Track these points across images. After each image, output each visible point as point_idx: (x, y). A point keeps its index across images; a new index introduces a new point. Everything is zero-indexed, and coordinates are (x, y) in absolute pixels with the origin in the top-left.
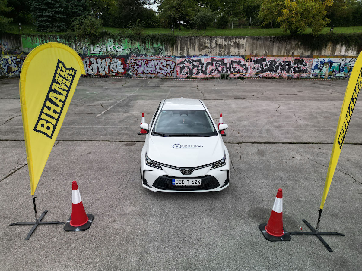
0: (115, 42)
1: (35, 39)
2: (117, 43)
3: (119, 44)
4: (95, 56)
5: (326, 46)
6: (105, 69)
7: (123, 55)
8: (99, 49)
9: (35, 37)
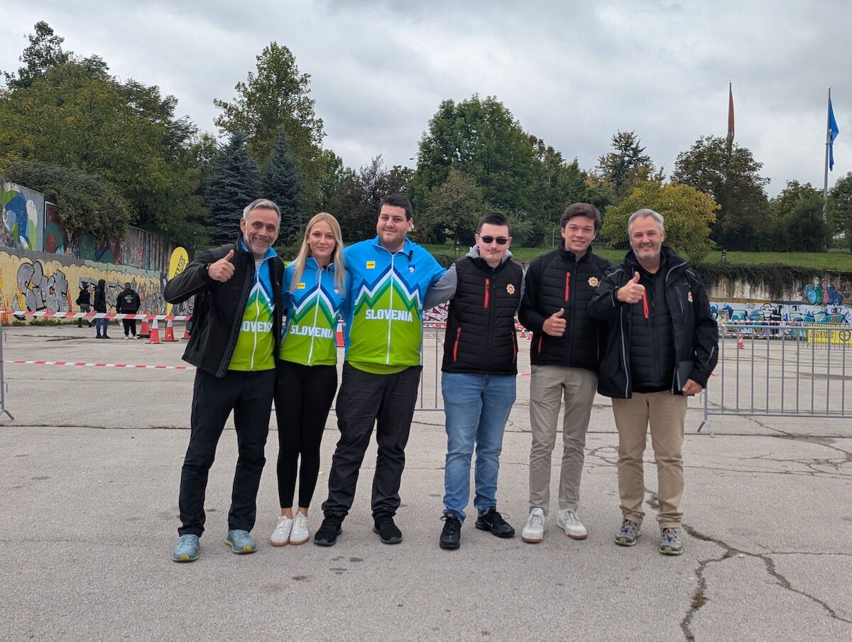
5: (717, 282)
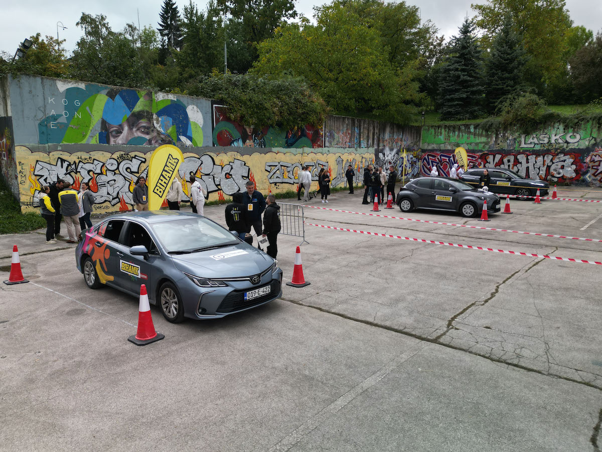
0: (566, 128)
1: (439, 131)
2: (571, 130)
3: (574, 132)
4: (527, 151)
6: (541, 172)
7: (579, 149)
8: (536, 141)
9: (440, 129)
